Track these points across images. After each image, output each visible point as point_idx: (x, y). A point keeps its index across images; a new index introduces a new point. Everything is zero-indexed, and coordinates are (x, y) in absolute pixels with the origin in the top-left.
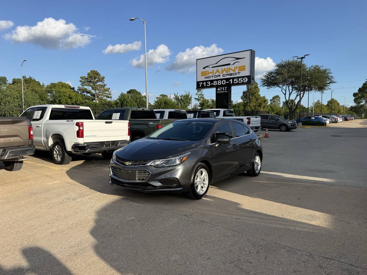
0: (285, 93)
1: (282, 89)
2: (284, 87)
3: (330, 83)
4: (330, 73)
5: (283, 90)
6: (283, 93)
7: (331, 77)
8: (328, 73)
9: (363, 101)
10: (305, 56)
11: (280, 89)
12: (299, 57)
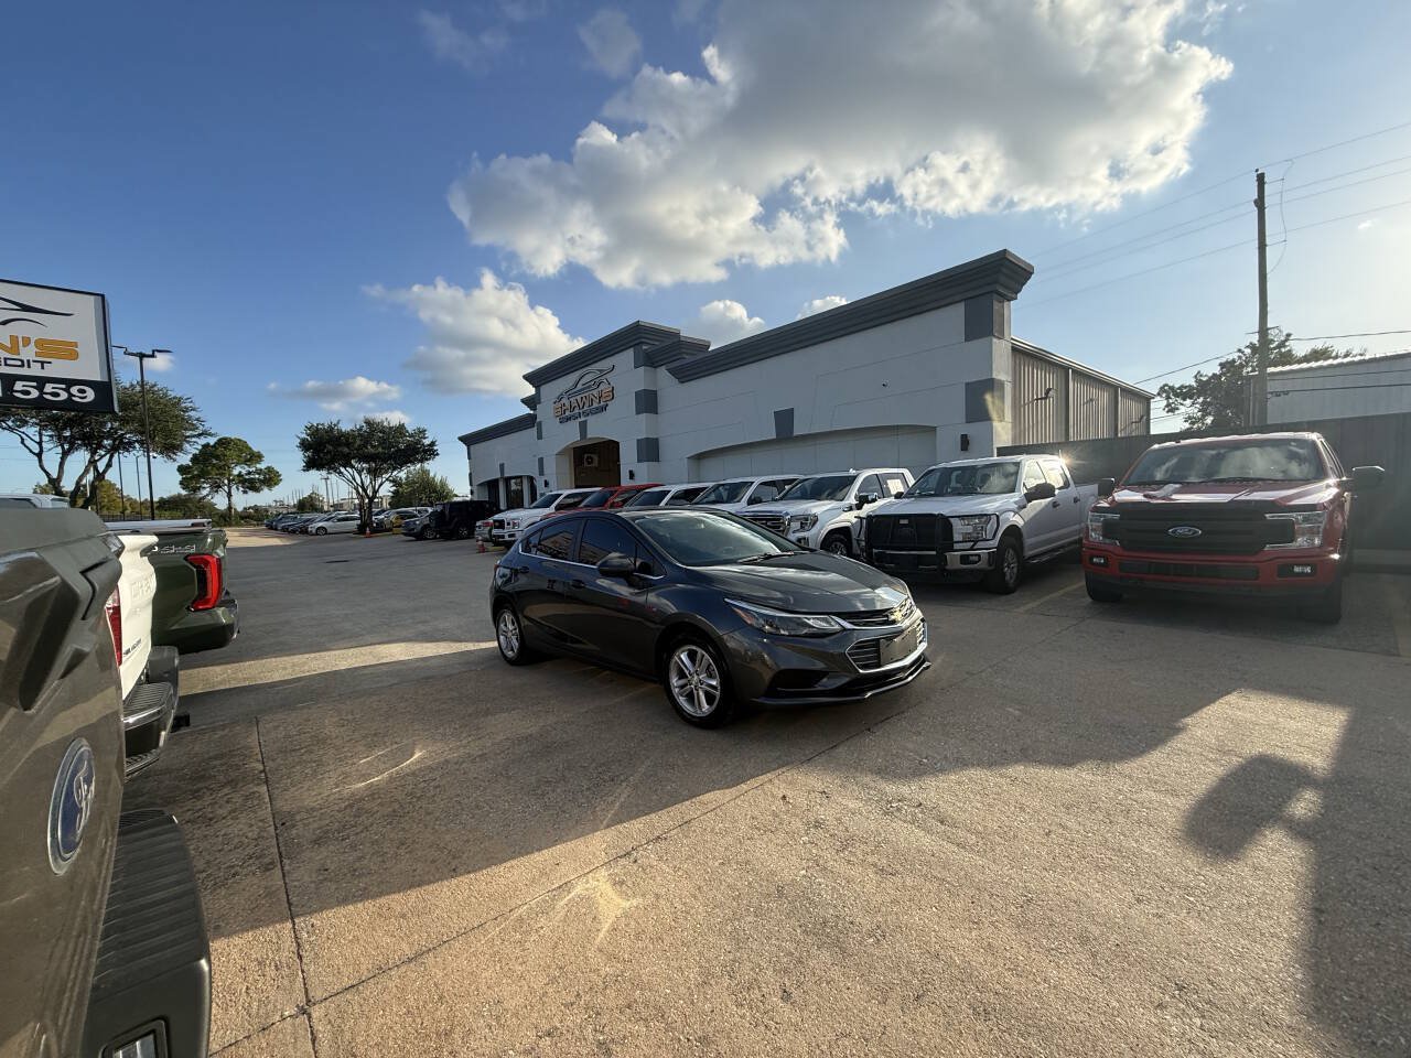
0: (37, 451)
1: (24, 436)
2: (32, 431)
3: (200, 435)
4: (193, 410)
5: (28, 442)
6: (31, 451)
7: (197, 420)
8: (186, 410)
9: (205, 485)
10: (154, 351)
11: (15, 438)
12: (129, 351)
